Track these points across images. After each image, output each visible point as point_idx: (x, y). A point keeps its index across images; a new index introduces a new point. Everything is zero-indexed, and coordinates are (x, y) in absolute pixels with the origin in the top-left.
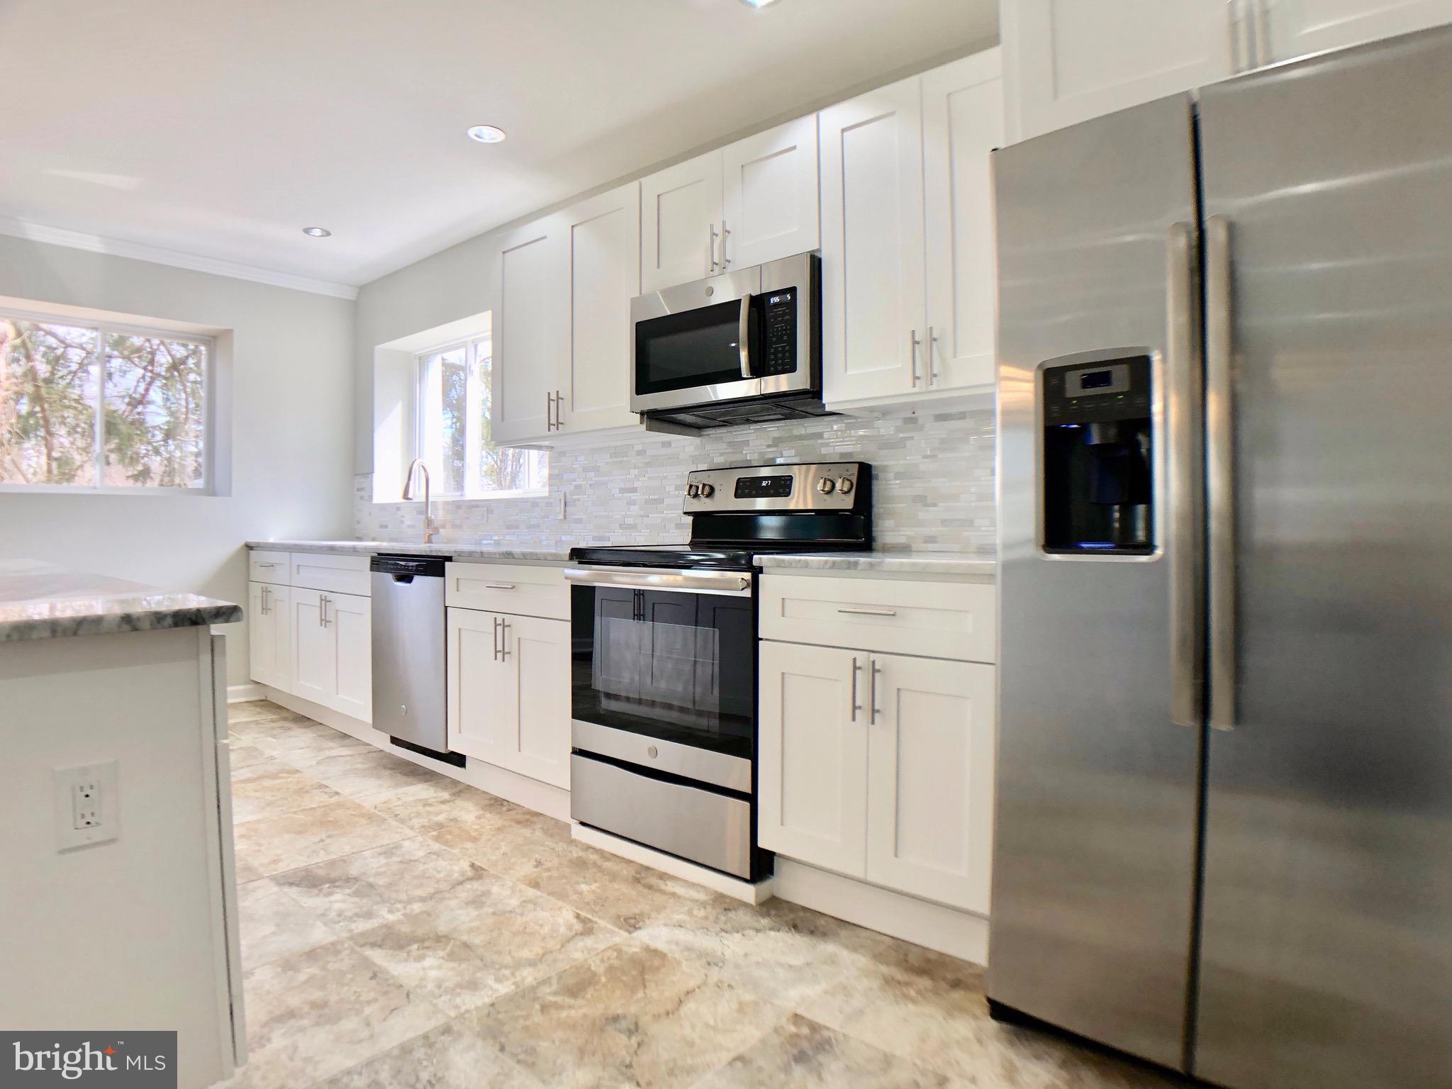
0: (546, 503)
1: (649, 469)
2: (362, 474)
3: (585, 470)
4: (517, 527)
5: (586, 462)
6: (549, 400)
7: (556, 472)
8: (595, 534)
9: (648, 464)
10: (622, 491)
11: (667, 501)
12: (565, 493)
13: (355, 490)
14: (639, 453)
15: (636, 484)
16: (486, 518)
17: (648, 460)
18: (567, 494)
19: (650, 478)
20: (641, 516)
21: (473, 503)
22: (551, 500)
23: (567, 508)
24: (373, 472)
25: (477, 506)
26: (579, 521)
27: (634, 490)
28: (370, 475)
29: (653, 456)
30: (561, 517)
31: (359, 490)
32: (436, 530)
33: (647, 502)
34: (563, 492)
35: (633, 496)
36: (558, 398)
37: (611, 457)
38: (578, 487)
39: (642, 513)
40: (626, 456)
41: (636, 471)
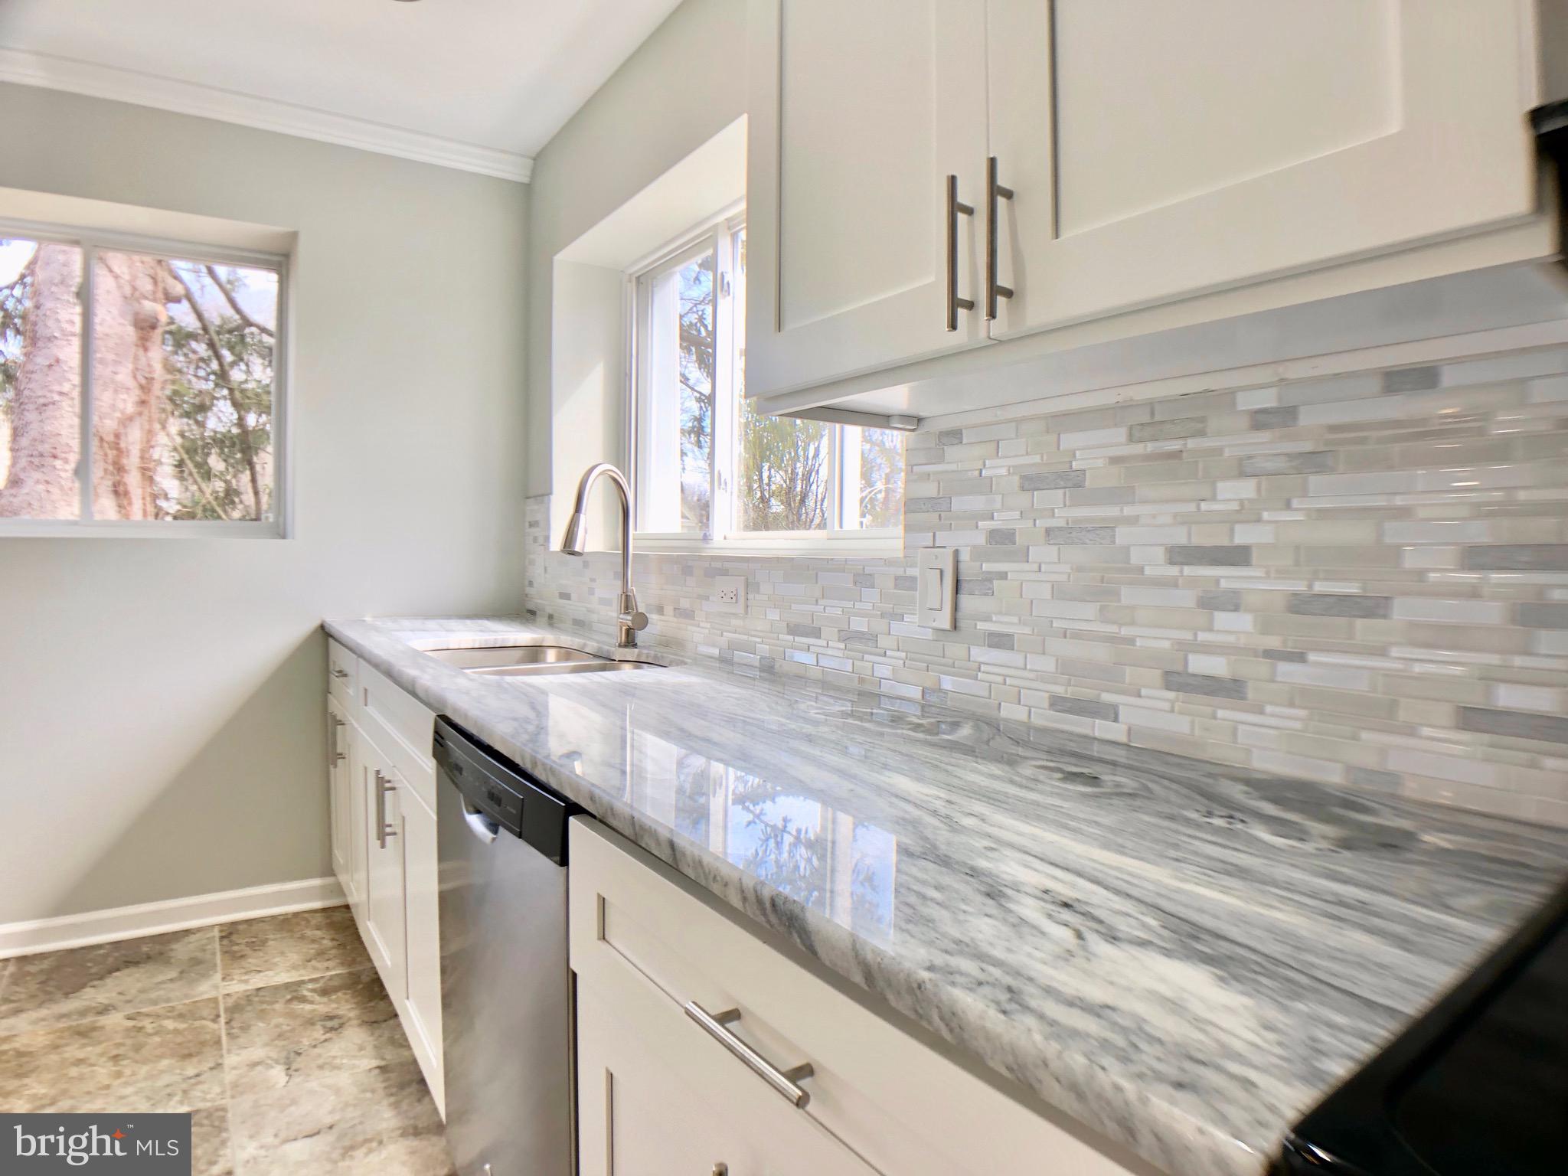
0: (897, 578)
1: (1314, 480)
2: (535, 497)
3: (1031, 482)
4: (816, 633)
5: (1037, 459)
6: (955, 208)
7: (929, 490)
8: (1059, 690)
9: (1313, 462)
10: (1182, 555)
11: (1403, 610)
12: (956, 553)
13: (527, 524)
14: (1260, 420)
15: (1243, 536)
16: (742, 600)
17: (1308, 446)
18: (965, 556)
19: (1323, 514)
20: (1269, 654)
21: (718, 565)
22: (912, 572)
23: (965, 600)
24: (550, 493)
25: (724, 573)
26: (1000, 641)
27: (1238, 556)
28: (546, 498)
29: (1334, 428)
30: (947, 625)
31: (531, 525)
32: (642, 621)
33: (1299, 605)
34: (950, 551)
35: (1228, 577)
36: (995, 191)
37: (1131, 439)
38: (1002, 538)
39: (1273, 642)
40: (1202, 433)
41: (1246, 489)
